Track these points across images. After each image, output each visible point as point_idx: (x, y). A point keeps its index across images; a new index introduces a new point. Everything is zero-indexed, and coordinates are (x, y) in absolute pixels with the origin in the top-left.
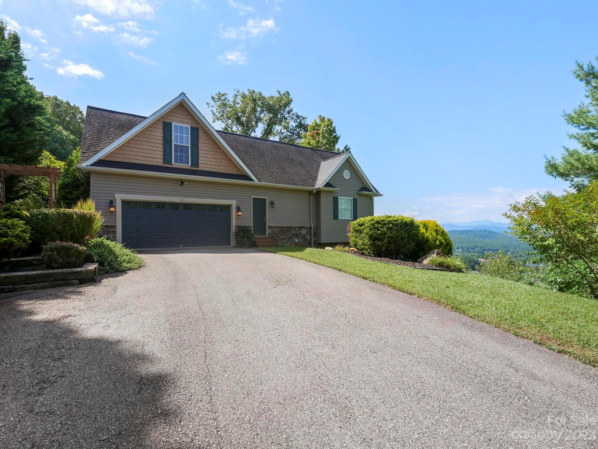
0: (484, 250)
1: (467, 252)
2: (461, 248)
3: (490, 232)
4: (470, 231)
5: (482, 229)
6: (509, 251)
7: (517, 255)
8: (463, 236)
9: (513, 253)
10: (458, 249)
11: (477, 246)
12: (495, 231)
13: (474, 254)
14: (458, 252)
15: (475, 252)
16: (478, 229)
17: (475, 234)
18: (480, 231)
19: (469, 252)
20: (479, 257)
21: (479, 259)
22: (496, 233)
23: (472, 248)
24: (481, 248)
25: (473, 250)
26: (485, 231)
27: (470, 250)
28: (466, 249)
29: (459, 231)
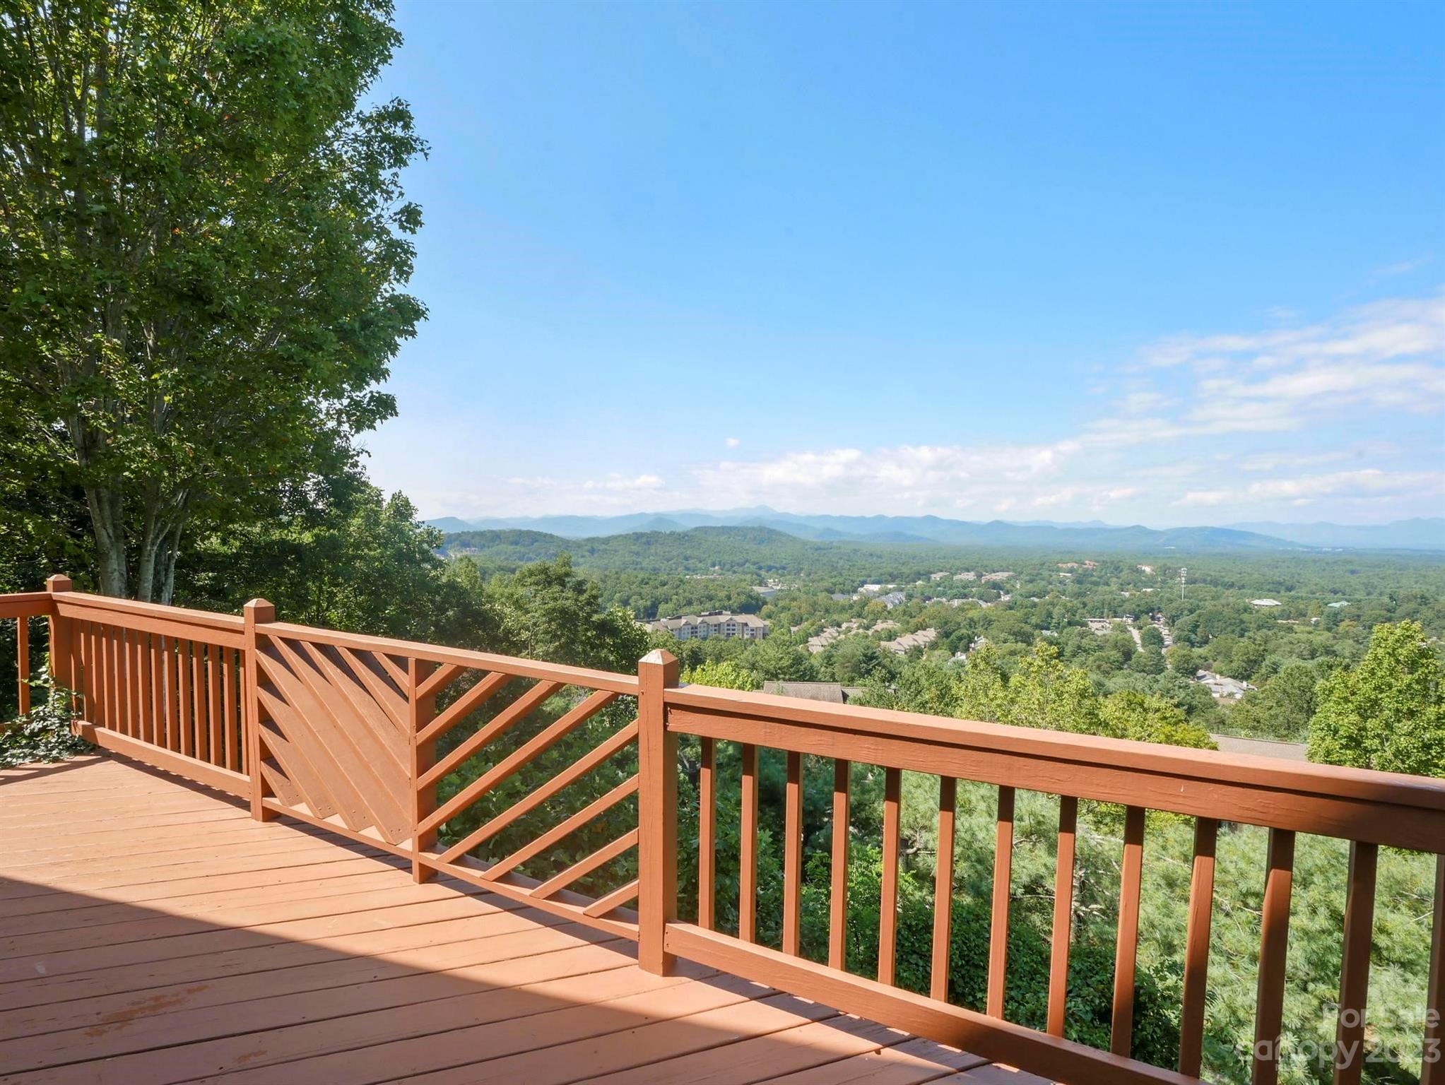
0: (760, 568)
1: (730, 573)
2: (720, 564)
3: (771, 531)
4: (735, 528)
5: (756, 526)
6: (802, 569)
7: (816, 578)
8: (722, 538)
9: (810, 574)
10: (714, 565)
11: (747, 561)
12: (779, 528)
13: (743, 577)
14: (714, 572)
15: (745, 573)
16: (750, 525)
17: (745, 536)
18: (753, 528)
19: (735, 572)
20: (752, 583)
21: (755, 588)
22: (780, 534)
23: (738, 564)
24: (754, 564)
25: (741, 569)
26: (761, 529)
27: (735, 568)
28: (728, 566)
29: (714, 528)
